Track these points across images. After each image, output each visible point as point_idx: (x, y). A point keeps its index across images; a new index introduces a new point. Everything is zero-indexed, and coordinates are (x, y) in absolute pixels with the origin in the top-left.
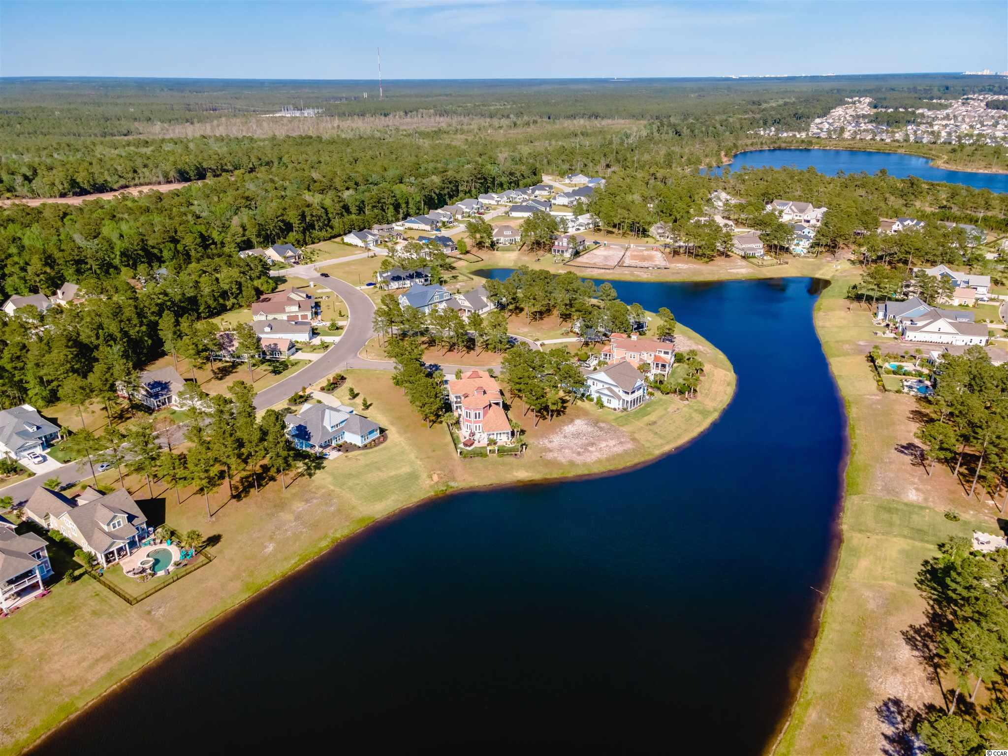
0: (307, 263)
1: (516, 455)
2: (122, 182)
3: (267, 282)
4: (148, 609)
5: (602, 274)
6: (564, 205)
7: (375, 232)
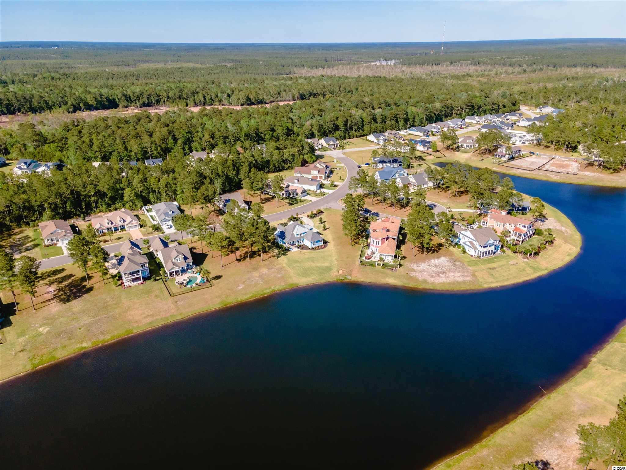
0: (340, 149)
1: (392, 269)
2: (272, 99)
3: (311, 157)
4: (177, 300)
5: (523, 173)
6: (524, 127)
7: (387, 134)
